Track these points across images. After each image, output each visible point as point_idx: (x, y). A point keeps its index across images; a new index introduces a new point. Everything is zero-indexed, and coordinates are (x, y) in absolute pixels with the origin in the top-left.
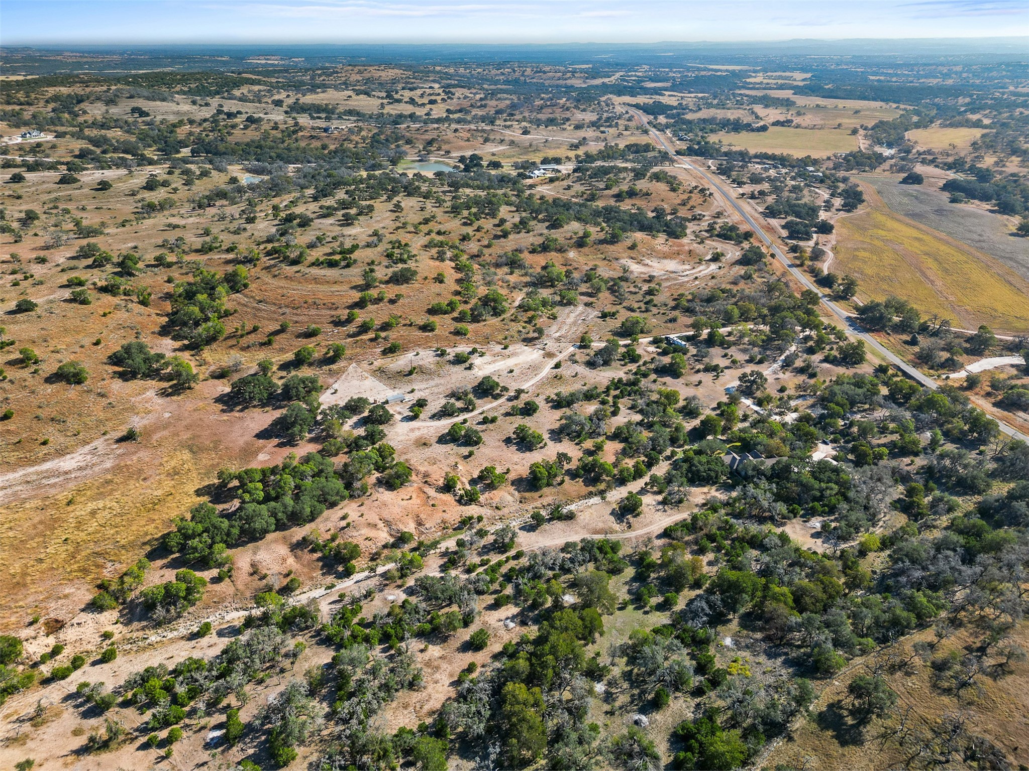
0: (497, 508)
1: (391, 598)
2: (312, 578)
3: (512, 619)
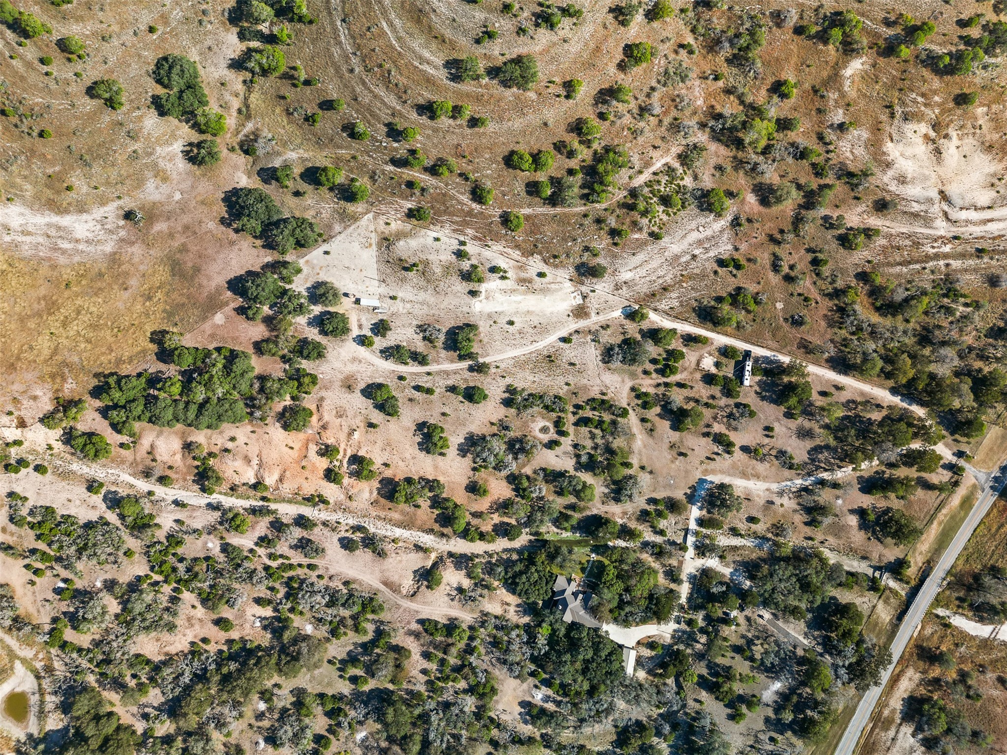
0: (350, 498)
1: (210, 545)
2: (185, 480)
3: (262, 619)
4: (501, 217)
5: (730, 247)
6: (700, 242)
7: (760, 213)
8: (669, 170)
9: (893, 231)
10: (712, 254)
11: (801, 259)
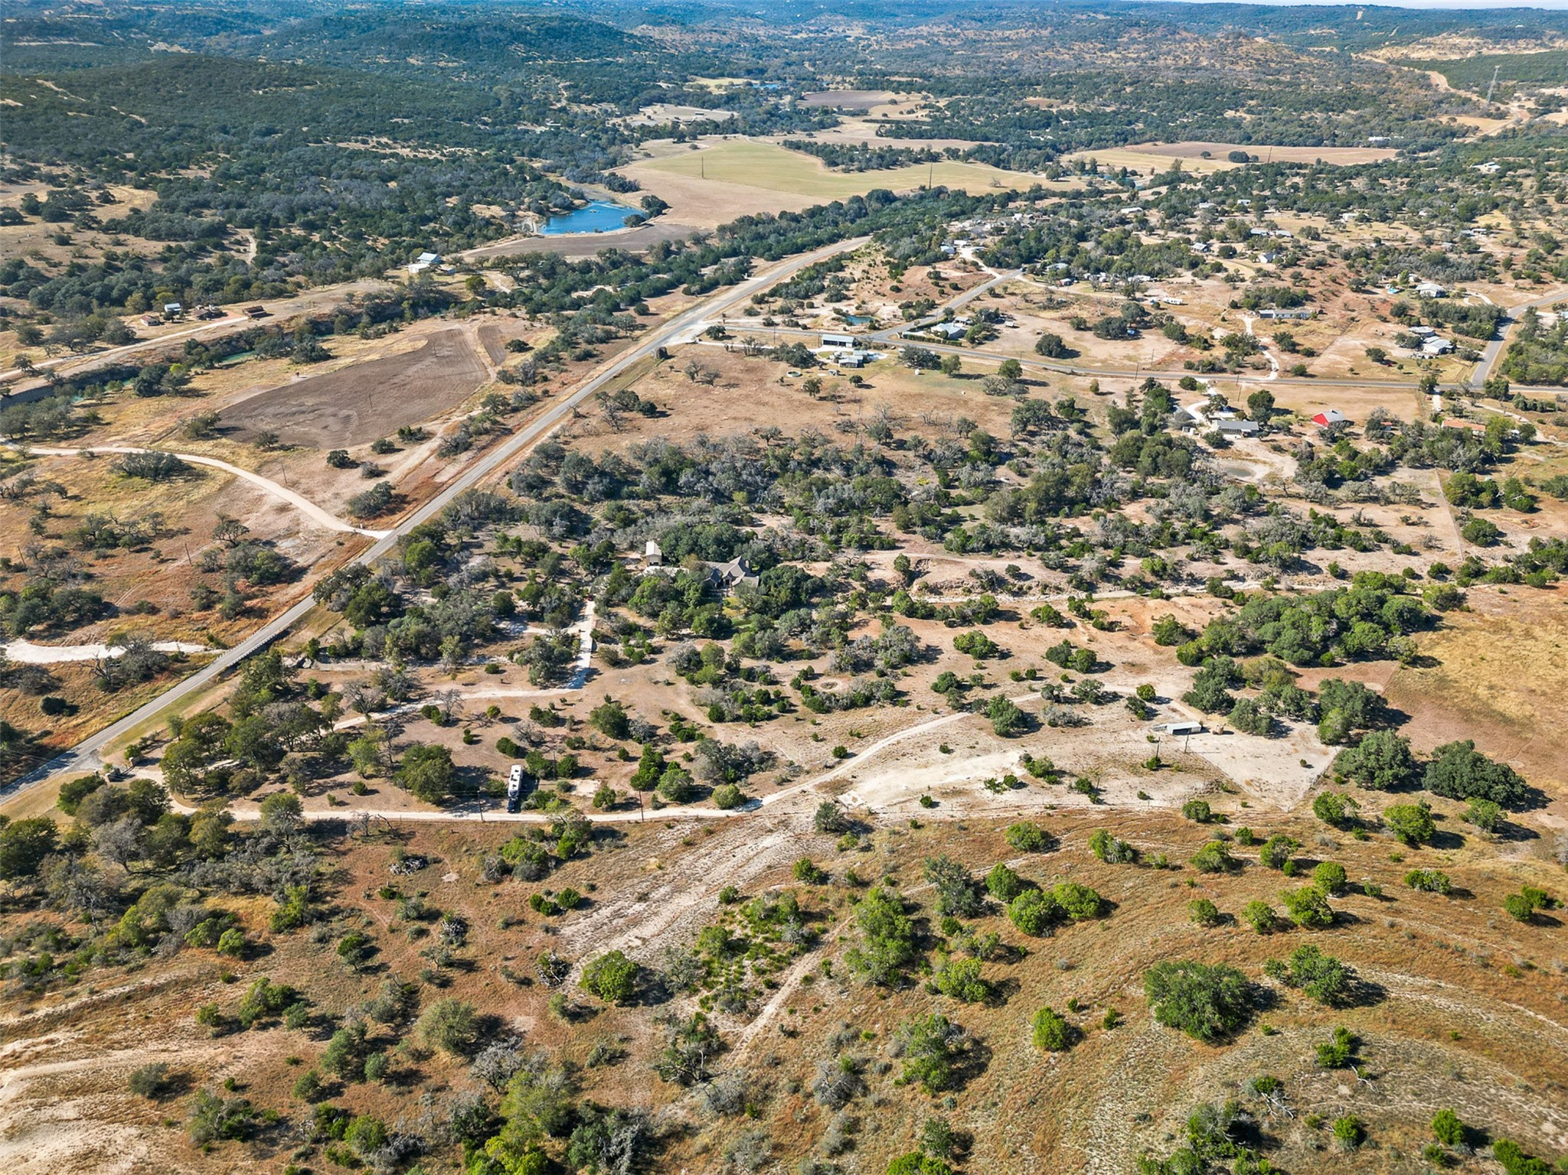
4: (1058, 841)
5: (567, 931)
6: (636, 922)
7: (503, 1000)
8: (742, 1006)
9: (153, 1045)
10: (606, 912)
11: (400, 952)
